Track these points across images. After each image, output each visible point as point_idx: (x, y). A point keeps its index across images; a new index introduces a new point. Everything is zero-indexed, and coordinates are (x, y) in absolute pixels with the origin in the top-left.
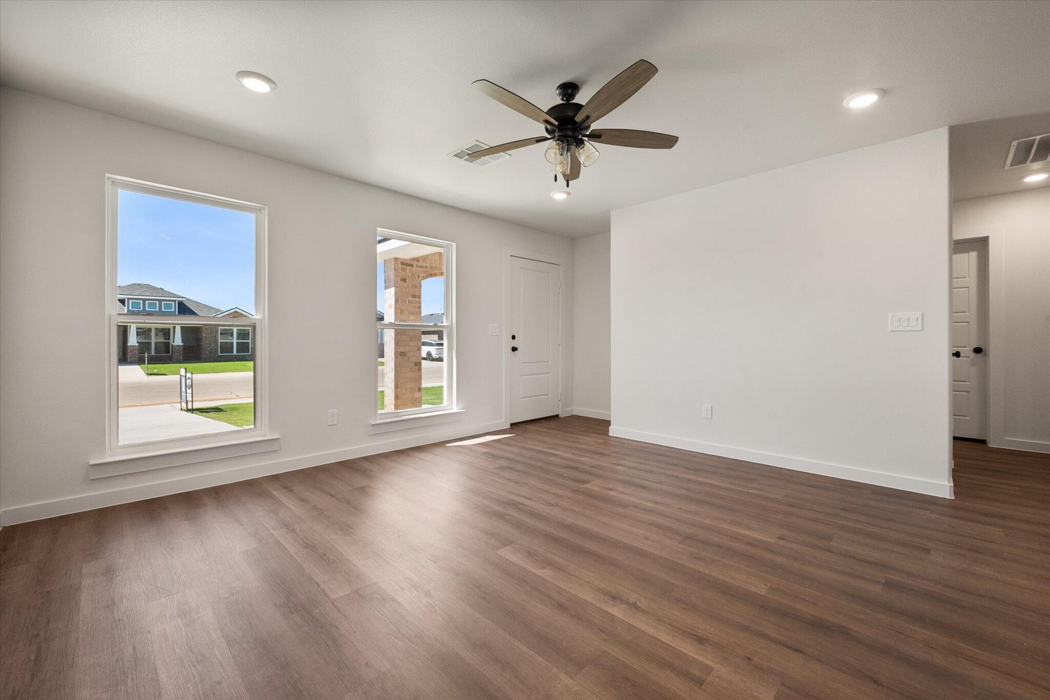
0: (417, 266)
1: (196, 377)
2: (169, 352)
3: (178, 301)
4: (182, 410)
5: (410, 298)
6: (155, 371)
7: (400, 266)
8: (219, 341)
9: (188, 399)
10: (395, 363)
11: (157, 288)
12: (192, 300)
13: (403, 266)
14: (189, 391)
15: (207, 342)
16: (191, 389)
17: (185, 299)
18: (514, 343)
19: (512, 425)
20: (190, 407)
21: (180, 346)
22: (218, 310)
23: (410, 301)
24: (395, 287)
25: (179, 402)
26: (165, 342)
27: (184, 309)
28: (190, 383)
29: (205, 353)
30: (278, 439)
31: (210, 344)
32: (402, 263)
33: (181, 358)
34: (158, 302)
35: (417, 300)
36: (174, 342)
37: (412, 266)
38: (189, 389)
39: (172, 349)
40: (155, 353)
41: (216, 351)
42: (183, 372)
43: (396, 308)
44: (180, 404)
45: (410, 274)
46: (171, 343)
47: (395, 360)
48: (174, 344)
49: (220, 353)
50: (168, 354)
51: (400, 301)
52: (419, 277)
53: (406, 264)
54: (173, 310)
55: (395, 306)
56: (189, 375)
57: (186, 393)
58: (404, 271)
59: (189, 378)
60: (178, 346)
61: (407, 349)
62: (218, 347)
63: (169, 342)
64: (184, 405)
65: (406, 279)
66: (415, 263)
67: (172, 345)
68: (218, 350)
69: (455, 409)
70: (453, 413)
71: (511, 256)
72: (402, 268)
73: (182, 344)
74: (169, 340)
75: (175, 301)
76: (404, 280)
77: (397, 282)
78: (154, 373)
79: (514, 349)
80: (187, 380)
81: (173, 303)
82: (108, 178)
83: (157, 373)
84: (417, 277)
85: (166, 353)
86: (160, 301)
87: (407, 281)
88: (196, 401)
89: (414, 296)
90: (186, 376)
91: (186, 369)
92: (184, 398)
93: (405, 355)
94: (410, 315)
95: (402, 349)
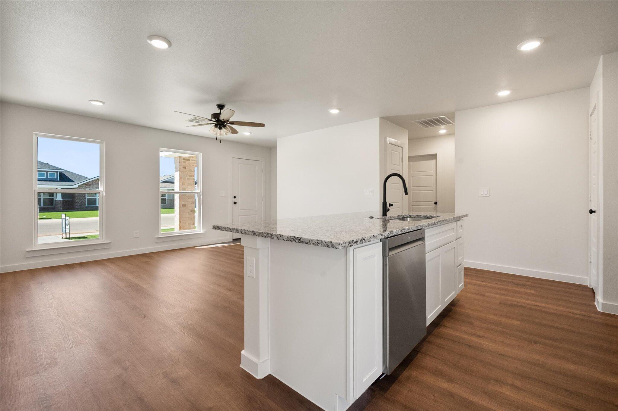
0: (192, 160)
1: (72, 220)
2: (53, 205)
3: (59, 172)
4: (63, 238)
5: (188, 177)
6: (44, 216)
7: (182, 160)
8: (87, 197)
9: (66, 232)
10: (179, 211)
11: (45, 163)
12: (68, 171)
13: (184, 161)
14: (67, 227)
15: (79, 198)
16: (68, 226)
17: (64, 171)
18: (235, 200)
19: (233, 240)
20: (68, 236)
21: (60, 201)
22: (86, 178)
23: (188, 179)
24: (180, 171)
25: (61, 235)
26: (49, 198)
27: (63, 177)
28: (68, 222)
29: (77, 205)
30: (110, 243)
31: (81, 200)
32: (183, 159)
33: (61, 208)
34: (45, 173)
35: (192, 178)
36: (56, 198)
37: (189, 160)
38: (67, 226)
39: (55, 203)
40: (43, 205)
41: (85, 204)
42: (63, 216)
43: (180, 182)
44: (62, 236)
45: (188, 164)
46: (55, 199)
47: (179, 209)
48: (56, 200)
49: (88, 205)
50: (52, 206)
51: (182, 178)
52: (193, 166)
53: (186, 160)
54: (56, 178)
55: (180, 181)
56: (67, 218)
57: (66, 228)
58: (184, 163)
59: (67, 220)
60: (59, 201)
61: (186, 203)
62: (86, 201)
63: (53, 198)
64: (64, 236)
65: (186, 167)
66: (191, 159)
67: (55, 200)
68: (86, 203)
69: (202, 232)
70: (201, 233)
71: (233, 158)
72: (183, 161)
73: (62, 199)
74: (53, 197)
75: (57, 172)
76: (184, 168)
77: (181, 169)
78: (43, 218)
79: (235, 203)
80: (66, 221)
81: (56, 173)
82: (34, 133)
83: (45, 218)
84: (192, 166)
85: (51, 205)
86: (47, 172)
87: (186, 168)
88: (71, 234)
89: (191, 176)
90: (65, 219)
91: (65, 214)
92: (64, 231)
93: (185, 206)
94: (188, 185)
95: (183, 203)
